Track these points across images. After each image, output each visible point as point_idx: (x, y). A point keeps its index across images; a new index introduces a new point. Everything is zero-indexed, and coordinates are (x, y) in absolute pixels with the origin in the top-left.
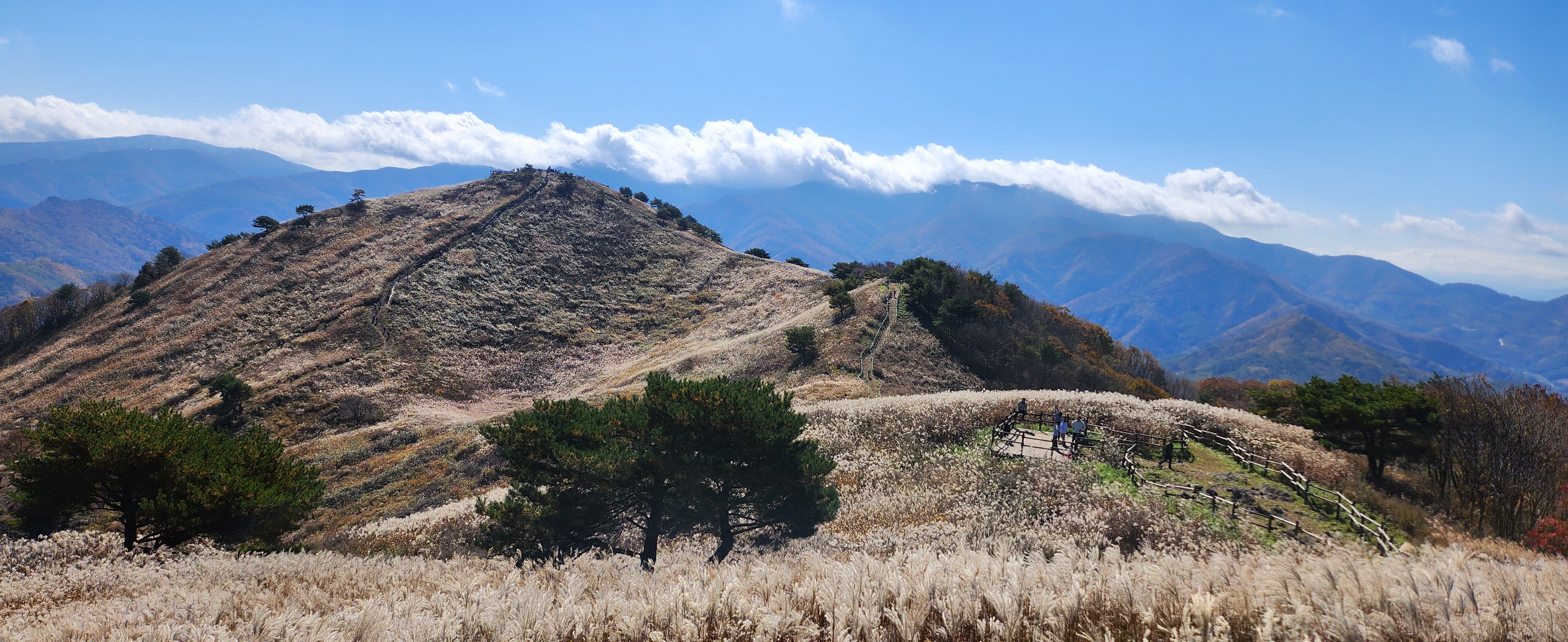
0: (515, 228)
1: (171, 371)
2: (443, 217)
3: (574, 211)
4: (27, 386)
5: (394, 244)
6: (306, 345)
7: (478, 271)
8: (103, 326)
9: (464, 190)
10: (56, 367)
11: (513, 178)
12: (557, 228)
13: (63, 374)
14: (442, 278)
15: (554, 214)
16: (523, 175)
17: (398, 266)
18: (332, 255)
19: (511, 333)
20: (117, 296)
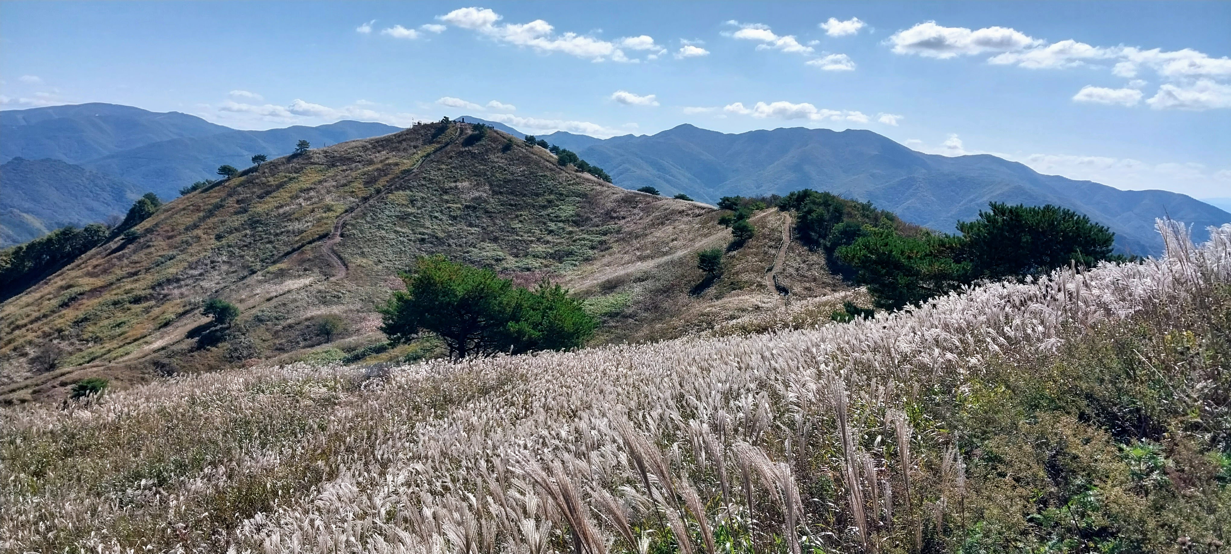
2: (376, 164)
4: (45, 311)
5: (338, 188)
6: (275, 275)
7: (412, 210)
9: (391, 139)
11: (433, 130)
13: (74, 300)
14: (382, 216)
16: (441, 127)
18: (286, 197)
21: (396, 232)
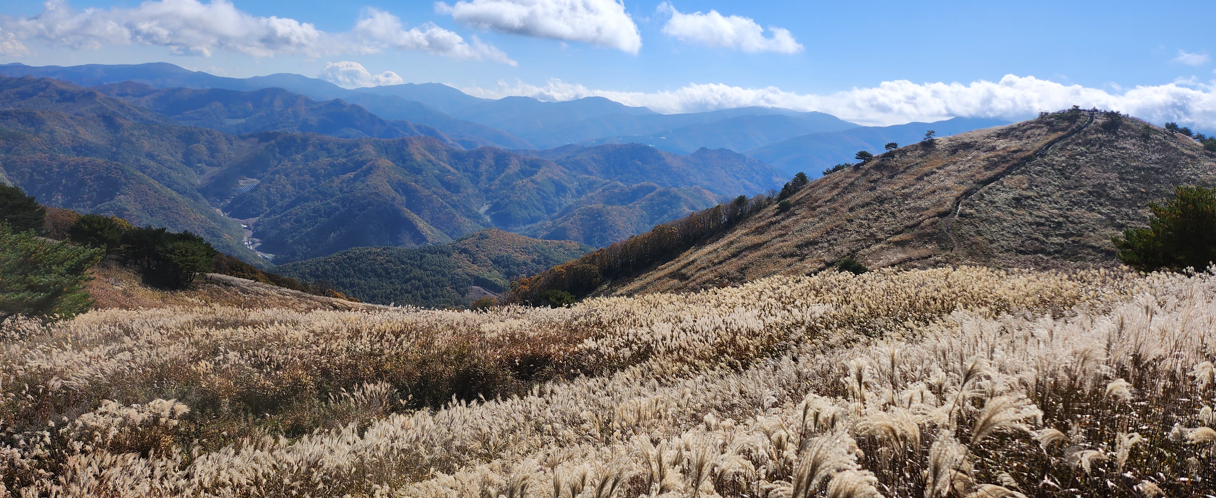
0: (1063, 158)
1: (806, 255)
2: (998, 151)
3: (1121, 144)
4: (721, 258)
5: (959, 171)
6: (897, 243)
7: (1030, 193)
8: (762, 223)
9: (1015, 128)
10: (737, 248)
11: (1060, 118)
12: (1103, 159)
13: (741, 252)
14: (1001, 197)
15: (1100, 147)
16: (1070, 115)
17: (964, 188)
18: (911, 179)
19: (1061, 245)
20: (769, 204)
21: (1012, 213)
